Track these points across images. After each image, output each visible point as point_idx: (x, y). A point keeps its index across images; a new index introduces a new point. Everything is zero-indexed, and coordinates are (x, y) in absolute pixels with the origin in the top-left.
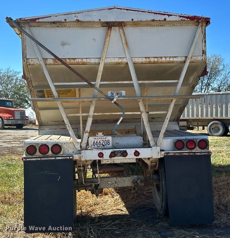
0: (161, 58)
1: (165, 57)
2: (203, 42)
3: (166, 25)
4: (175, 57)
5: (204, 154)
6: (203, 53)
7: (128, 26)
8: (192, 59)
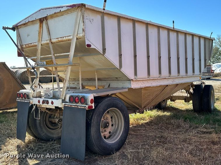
0: (63, 37)
1: (65, 37)
2: (83, 22)
3: (64, 14)
4: (70, 36)
5: (82, 107)
6: (83, 31)
7: (49, 19)
8: (78, 36)
